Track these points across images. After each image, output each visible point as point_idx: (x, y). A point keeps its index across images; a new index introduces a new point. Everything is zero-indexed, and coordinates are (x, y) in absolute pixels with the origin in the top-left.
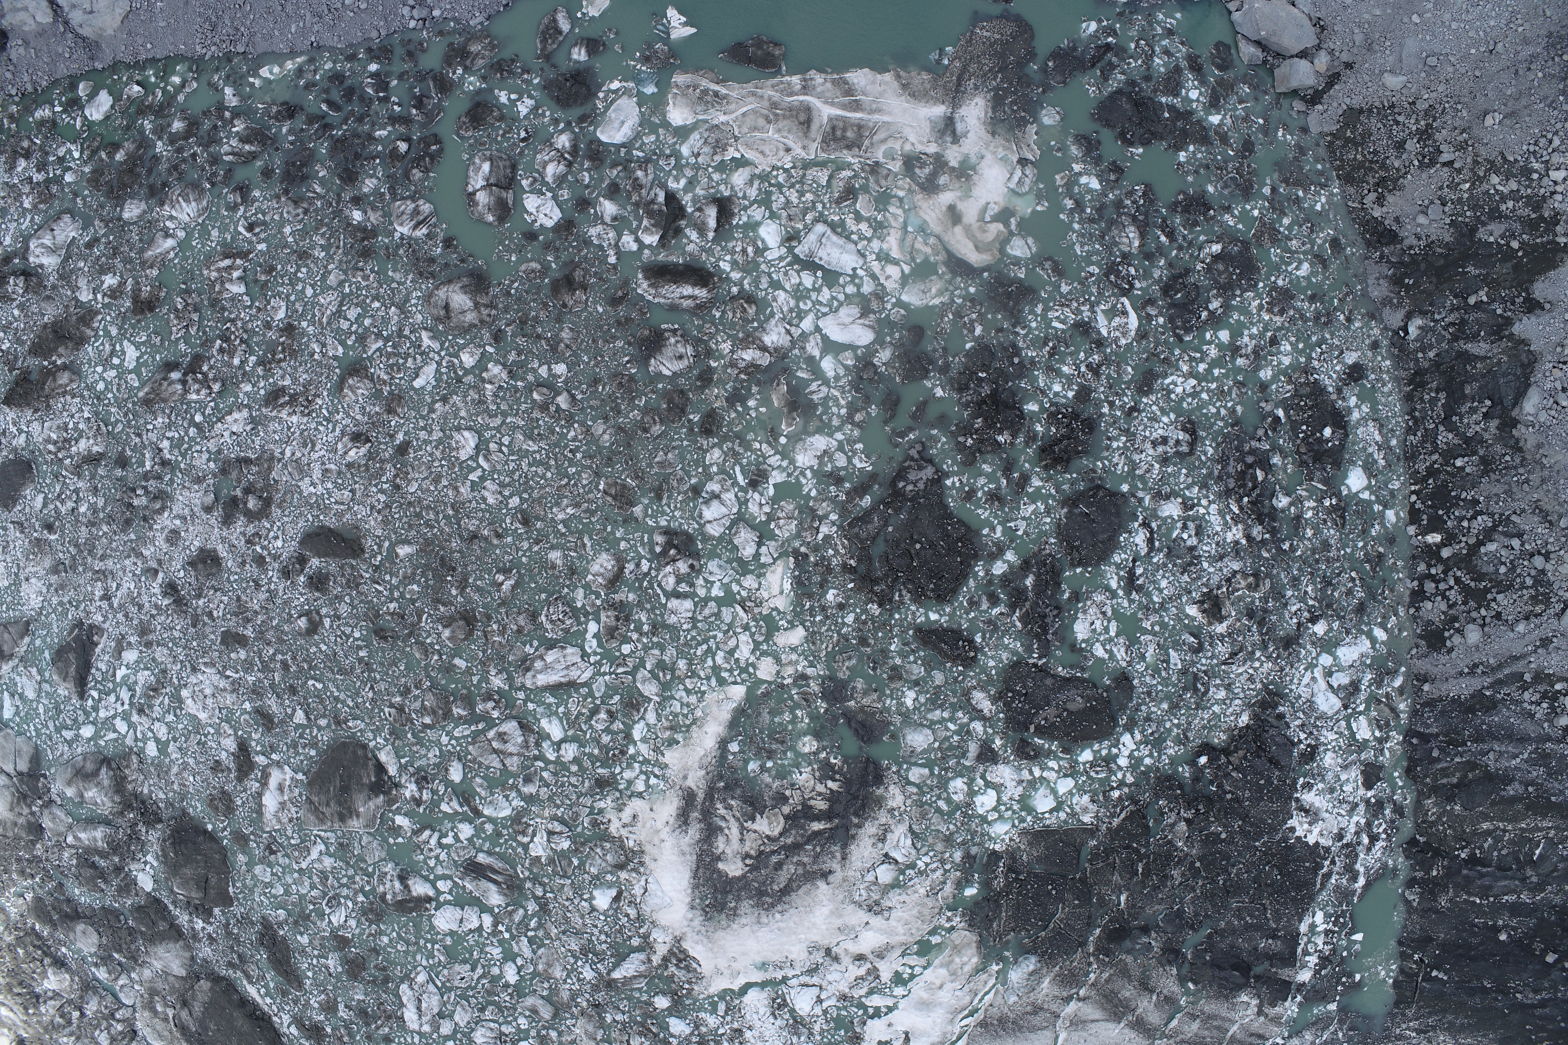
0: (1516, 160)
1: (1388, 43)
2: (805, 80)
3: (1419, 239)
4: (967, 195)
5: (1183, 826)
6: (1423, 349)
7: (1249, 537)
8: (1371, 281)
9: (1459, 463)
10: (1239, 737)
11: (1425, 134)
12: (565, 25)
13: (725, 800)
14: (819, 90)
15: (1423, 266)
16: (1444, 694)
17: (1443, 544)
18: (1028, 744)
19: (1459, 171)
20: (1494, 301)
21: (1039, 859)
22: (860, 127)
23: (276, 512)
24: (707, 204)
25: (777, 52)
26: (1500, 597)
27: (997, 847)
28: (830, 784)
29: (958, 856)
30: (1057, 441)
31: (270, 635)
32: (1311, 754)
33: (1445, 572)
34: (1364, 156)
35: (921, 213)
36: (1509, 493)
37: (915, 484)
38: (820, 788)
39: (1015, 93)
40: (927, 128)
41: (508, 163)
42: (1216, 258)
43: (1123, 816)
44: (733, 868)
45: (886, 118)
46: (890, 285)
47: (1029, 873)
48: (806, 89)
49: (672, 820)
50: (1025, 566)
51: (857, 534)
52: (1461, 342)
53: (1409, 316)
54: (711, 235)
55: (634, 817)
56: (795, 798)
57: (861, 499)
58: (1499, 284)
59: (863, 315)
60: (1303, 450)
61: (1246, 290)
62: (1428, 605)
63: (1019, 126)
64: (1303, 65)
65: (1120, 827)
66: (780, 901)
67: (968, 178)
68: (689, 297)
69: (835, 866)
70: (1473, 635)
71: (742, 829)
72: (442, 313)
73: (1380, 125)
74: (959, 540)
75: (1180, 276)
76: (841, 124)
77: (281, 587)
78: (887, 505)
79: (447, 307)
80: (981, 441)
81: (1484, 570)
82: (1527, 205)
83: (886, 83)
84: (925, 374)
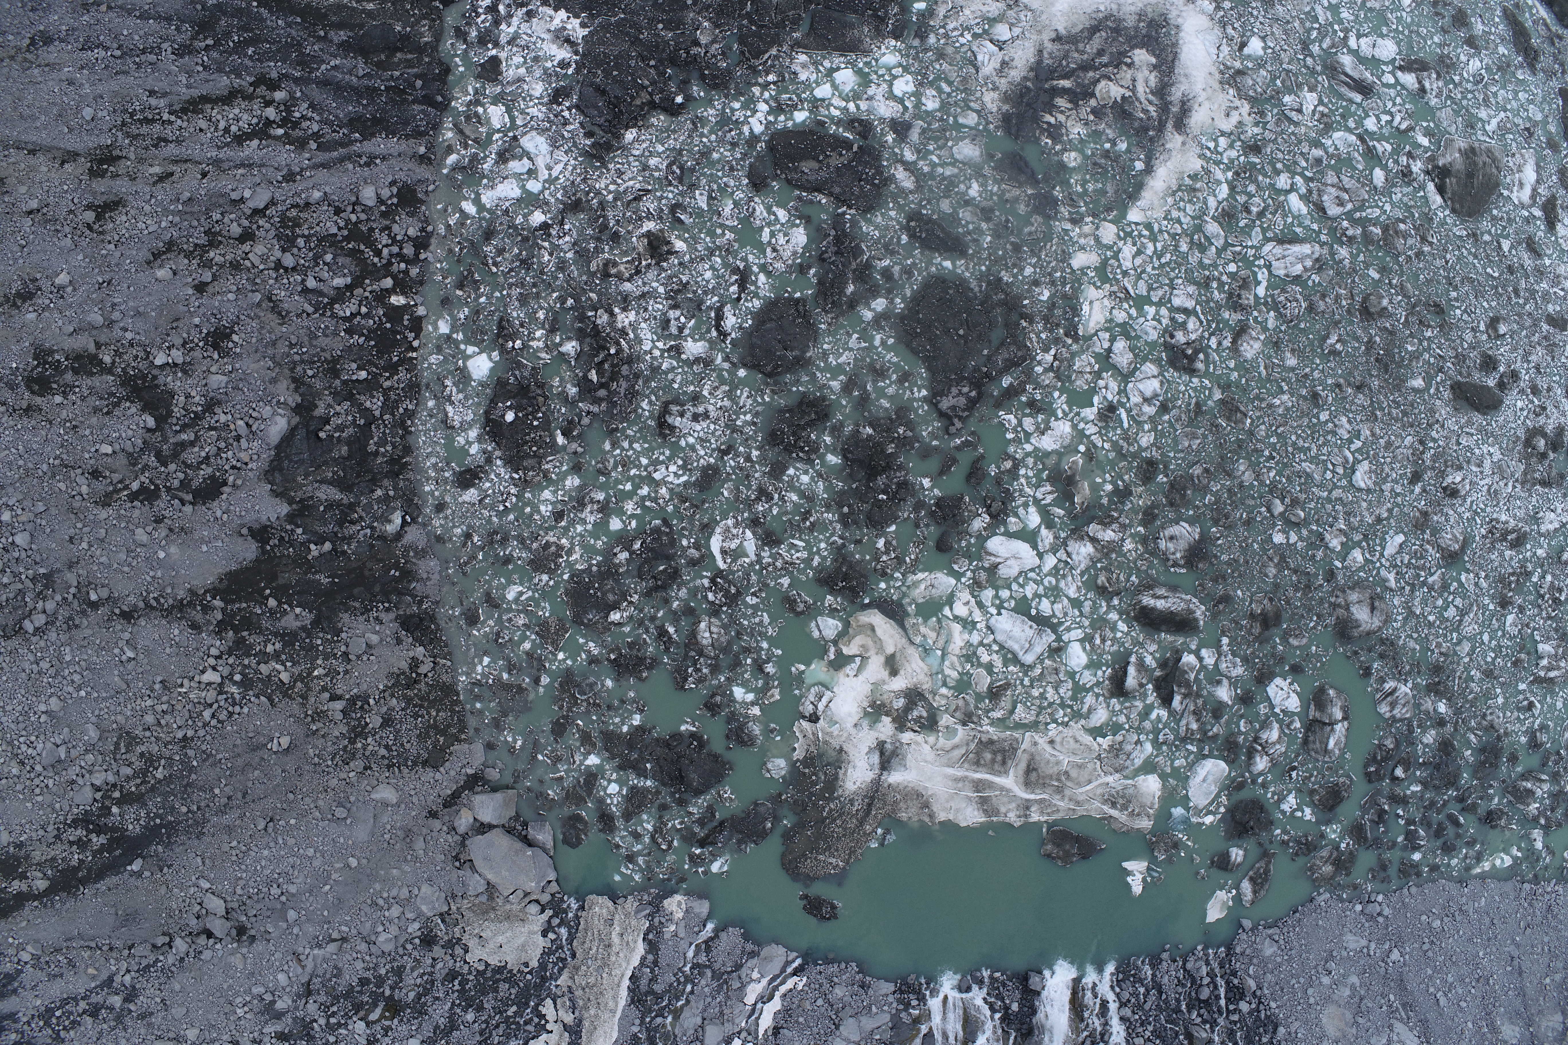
0: (257, 696)
1: (387, 836)
2: (1026, 816)
3: (377, 619)
4: (876, 686)
5: (704, 40)
6: (386, 499)
7: (612, 314)
8: (436, 577)
9: (363, 374)
10: (637, 119)
11: (359, 732)
12: (1246, 886)
13: (1149, 119)
14: (1014, 805)
15: (377, 588)
16: (402, 142)
17: (389, 292)
18: (859, 134)
19: (324, 689)
20: (302, 544)
21: (852, 26)
22: (977, 763)
23: (1521, 433)
24: (1135, 690)
25: (1049, 847)
26: (334, 230)
27: (893, 42)
28: (1052, 120)
29: (932, 39)
30: (811, 424)
31: (1528, 322)
32: (557, 96)
33: (390, 263)
34: (428, 713)
35: (926, 668)
36: (312, 336)
37: (960, 393)
38: (1061, 118)
39: (812, 794)
40: (910, 760)
41: (1311, 746)
42: (615, 606)
43: (766, 56)
44: (1141, 56)
45: (950, 771)
46: (965, 595)
47: (863, 15)
48: (1026, 806)
49: (1196, 107)
50: (853, 304)
51: (1019, 349)
52: (346, 501)
53: (399, 536)
54: (1133, 659)
55: (1228, 115)
56: (1084, 111)
57: (1011, 384)
58: (294, 561)
59: (995, 566)
60: (541, 399)
61: (583, 571)
62: (411, 232)
63: (812, 758)
64: (486, 817)
65: (770, 46)
66: (1100, 22)
67: (873, 705)
68: (1159, 597)
69: (1049, 45)
70: (368, 195)
71: (1133, 89)
72: (1377, 604)
73: (408, 746)
74: (918, 335)
75: (657, 588)
76: (996, 767)
77: (1519, 364)
78: (987, 375)
79: (1373, 609)
80: (888, 430)
81: (348, 260)
82: (251, 647)
83: (944, 809)
84: (939, 502)
